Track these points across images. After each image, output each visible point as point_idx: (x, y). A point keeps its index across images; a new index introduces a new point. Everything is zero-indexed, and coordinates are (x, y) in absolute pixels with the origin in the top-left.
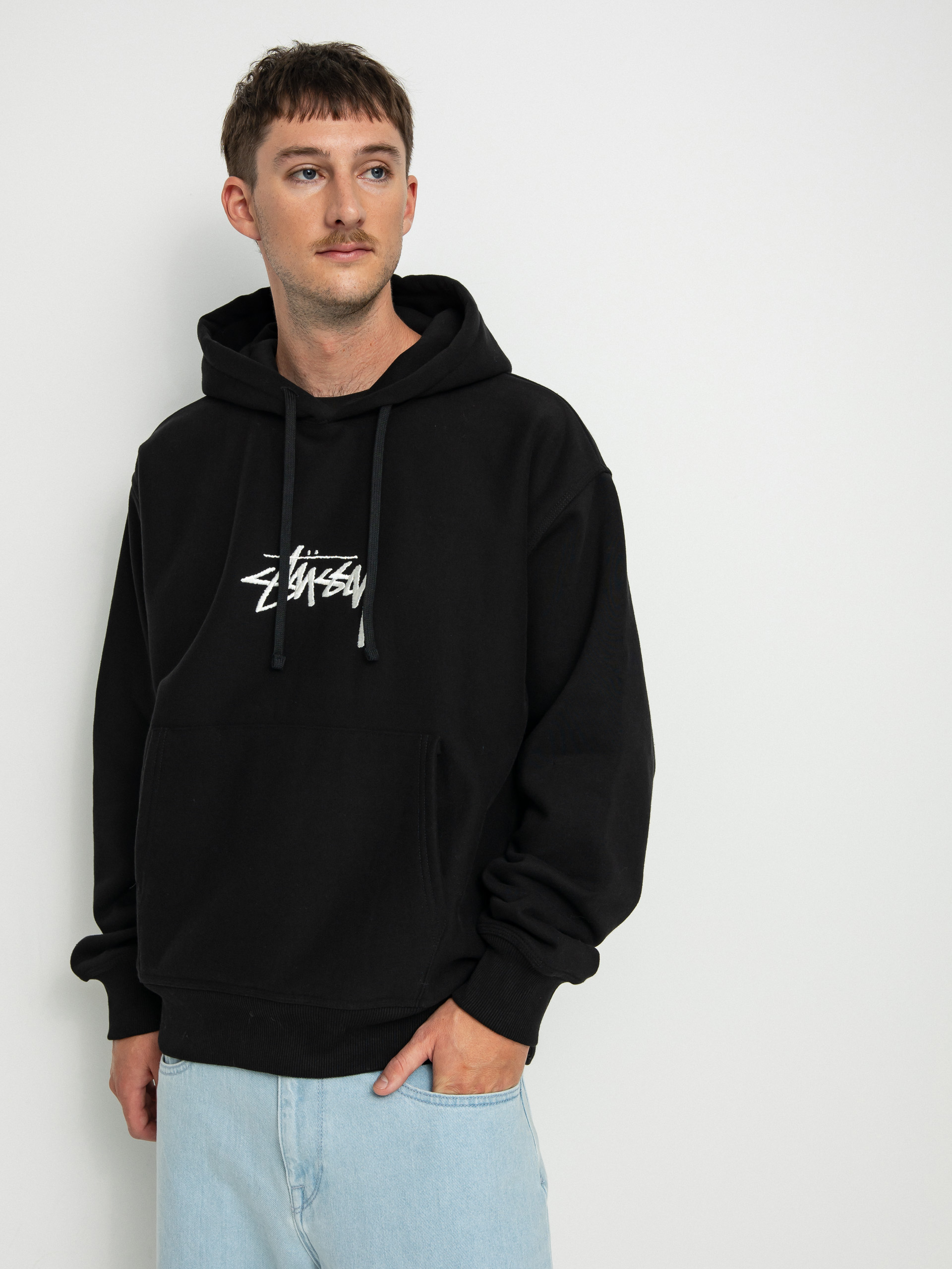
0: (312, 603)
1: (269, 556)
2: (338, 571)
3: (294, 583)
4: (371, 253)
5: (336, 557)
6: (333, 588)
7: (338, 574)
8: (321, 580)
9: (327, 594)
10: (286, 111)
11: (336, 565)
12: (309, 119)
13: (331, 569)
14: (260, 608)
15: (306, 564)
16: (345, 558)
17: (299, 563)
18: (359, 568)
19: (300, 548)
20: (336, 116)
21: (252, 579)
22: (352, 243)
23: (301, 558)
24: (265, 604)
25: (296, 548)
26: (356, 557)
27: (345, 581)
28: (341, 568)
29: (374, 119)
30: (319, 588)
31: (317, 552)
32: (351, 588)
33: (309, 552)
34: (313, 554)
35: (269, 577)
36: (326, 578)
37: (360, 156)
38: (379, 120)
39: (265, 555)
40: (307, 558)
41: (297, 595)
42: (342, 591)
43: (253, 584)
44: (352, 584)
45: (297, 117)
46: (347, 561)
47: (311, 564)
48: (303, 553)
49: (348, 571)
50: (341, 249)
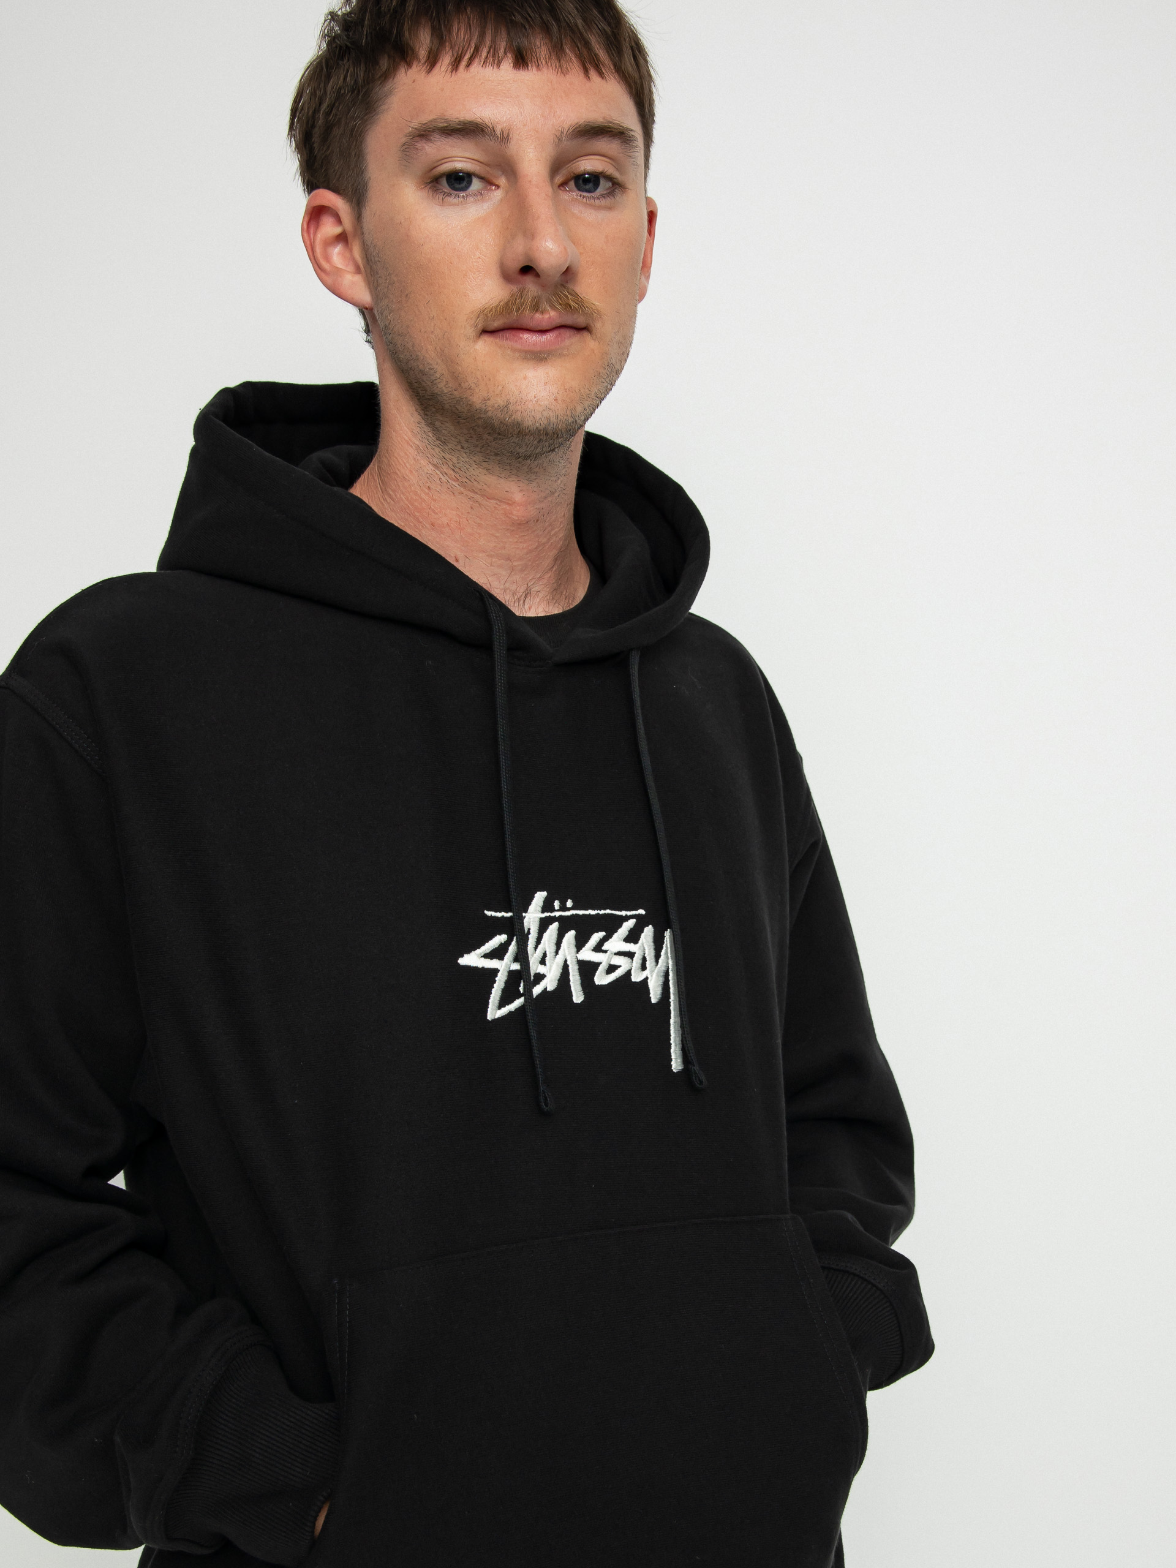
0: (578, 997)
1: (493, 914)
2: (615, 936)
3: (543, 962)
4: (585, 334)
5: (608, 911)
6: (612, 969)
7: (617, 943)
8: (587, 954)
9: (601, 979)
10: (423, 53)
11: (610, 926)
12: (468, 65)
13: (603, 934)
14: (494, 1012)
15: (555, 925)
16: (624, 913)
17: (544, 924)
18: (648, 932)
19: (540, 897)
20: (521, 60)
21: (472, 960)
22: (553, 313)
23: (546, 914)
24: (502, 1004)
25: (533, 897)
26: (642, 912)
27: (630, 955)
28: (620, 931)
29: (593, 73)
30: (588, 969)
31: (569, 904)
32: (643, 967)
33: (557, 904)
34: (563, 908)
35: (498, 953)
36: (598, 948)
37: (567, 144)
38: (601, 74)
39: (486, 912)
40: (557, 914)
41: (550, 983)
42: (628, 973)
43: (476, 968)
44: (644, 960)
45: (446, 60)
46: (627, 918)
47: (565, 925)
48: (547, 906)
49: (633, 937)
50: (531, 324)
